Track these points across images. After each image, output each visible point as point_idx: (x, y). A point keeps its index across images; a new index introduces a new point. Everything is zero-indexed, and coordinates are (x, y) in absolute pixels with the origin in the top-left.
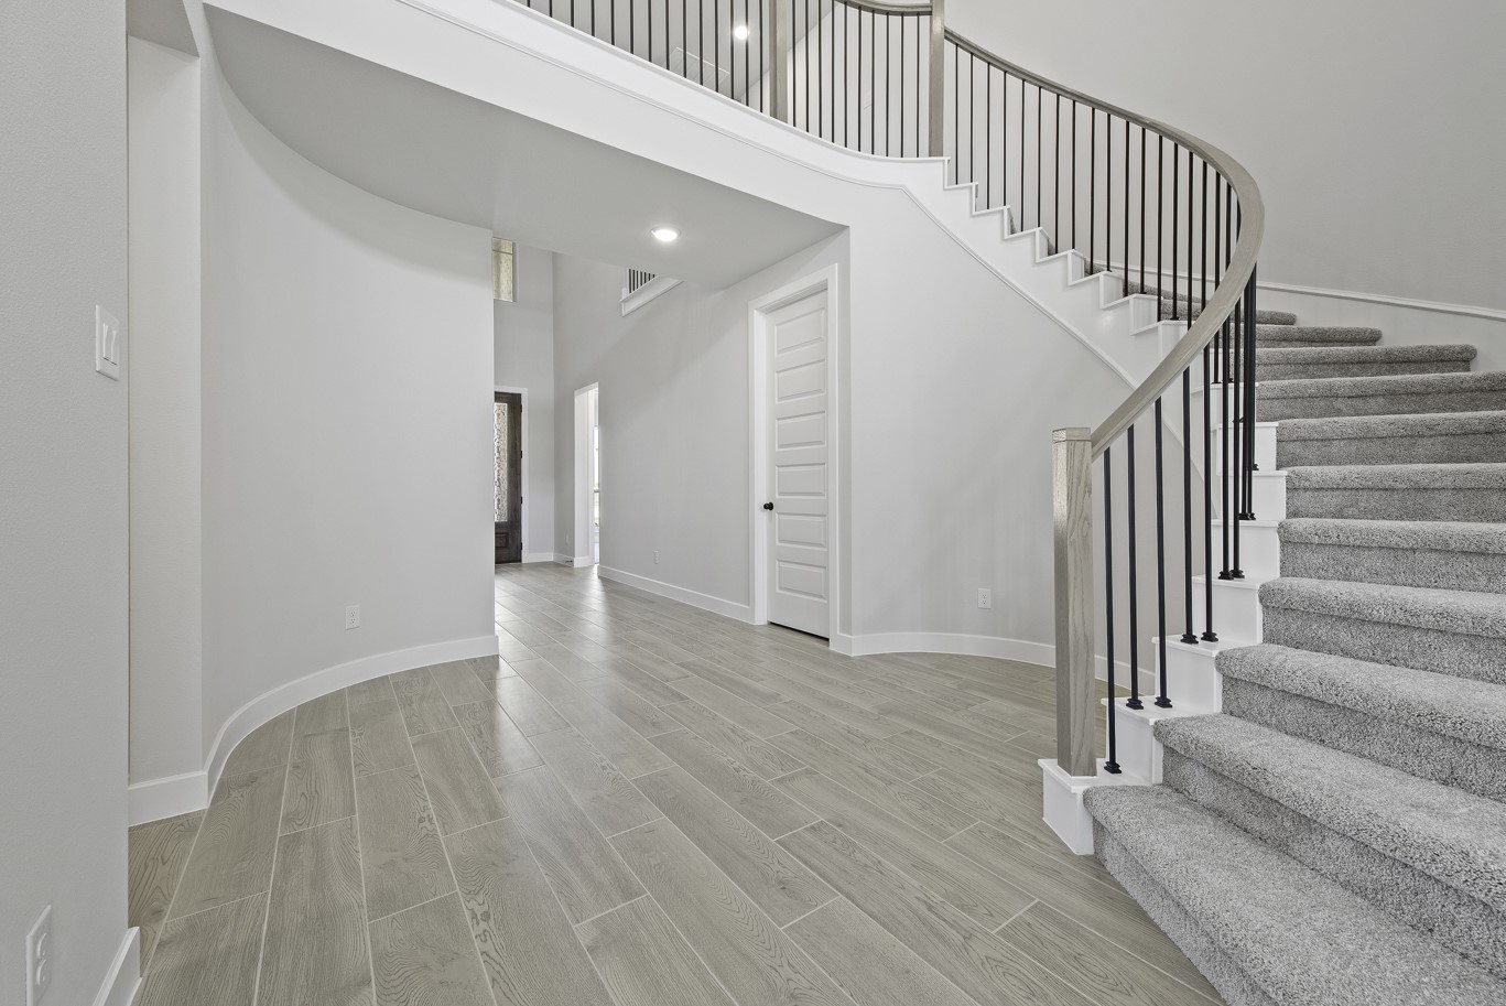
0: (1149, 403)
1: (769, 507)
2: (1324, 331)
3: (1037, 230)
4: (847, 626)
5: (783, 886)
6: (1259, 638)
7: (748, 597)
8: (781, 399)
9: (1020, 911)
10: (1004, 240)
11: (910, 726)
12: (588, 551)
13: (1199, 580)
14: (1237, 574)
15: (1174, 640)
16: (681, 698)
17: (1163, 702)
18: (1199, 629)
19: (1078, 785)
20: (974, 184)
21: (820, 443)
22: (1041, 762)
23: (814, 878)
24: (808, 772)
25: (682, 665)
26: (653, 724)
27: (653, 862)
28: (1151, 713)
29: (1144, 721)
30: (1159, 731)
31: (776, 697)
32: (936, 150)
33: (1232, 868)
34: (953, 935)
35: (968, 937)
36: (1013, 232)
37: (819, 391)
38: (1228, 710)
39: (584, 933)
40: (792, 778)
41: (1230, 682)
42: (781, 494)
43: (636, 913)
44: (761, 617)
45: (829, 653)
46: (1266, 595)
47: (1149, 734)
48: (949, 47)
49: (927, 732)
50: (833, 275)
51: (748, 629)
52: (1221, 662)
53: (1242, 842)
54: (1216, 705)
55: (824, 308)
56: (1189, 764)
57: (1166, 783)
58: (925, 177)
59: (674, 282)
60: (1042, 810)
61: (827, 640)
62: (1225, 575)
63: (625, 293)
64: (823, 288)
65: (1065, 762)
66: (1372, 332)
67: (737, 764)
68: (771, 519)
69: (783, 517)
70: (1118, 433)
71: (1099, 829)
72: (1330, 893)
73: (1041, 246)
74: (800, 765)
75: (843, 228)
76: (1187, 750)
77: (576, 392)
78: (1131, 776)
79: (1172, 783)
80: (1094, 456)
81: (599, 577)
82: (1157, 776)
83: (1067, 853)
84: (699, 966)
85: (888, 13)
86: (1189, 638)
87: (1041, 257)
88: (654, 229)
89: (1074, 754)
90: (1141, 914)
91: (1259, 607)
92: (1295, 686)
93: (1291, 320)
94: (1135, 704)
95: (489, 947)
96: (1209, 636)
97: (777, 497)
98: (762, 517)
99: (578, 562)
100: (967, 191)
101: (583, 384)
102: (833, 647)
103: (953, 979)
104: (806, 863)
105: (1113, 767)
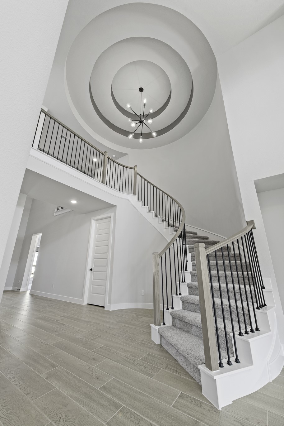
0: (168, 249)
1: (91, 270)
2: (200, 236)
3: (153, 212)
4: (110, 303)
5: (94, 359)
6: (188, 294)
7: (82, 297)
8: (97, 242)
9: (145, 355)
10: (147, 212)
11: (124, 325)
12: (26, 286)
13: (178, 283)
14: (185, 282)
15: (174, 295)
16: (63, 324)
17: (173, 308)
18: (178, 293)
19: (157, 328)
20: (142, 201)
21: (106, 253)
22: (151, 325)
23: (101, 357)
24: (99, 337)
25: (62, 316)
26: (55, 331)
27: (60, 360)
28: (170, 310)
29: (169, 312)
30: (171, 314)
31: (90, 322)
32: (135, 193)
33: (180, 336)
34: (131, 361)
35: (134, 361)
36: (149, 211)
37: (107, 240)
38: (183, 309)
39: (43, 376)
40: (95, 338)
41: (183, 302)
42: (95, 266)
43: (57, 370)
44: (85, 302)
45: (104, 310)
46: (188, 285)
47: (169, 314)
48: (138, 176)
49: (128, 326)
50: (112, 215)
51: (82, 306)
52: (181, 299)
53: (183, 332)
54: (181, 308)
55: (110, 221)
56: (176, 319)
57: (173, 325)
58: (132, 198)
59: (71, 210)
60: (151, 337)
61: (104, 307)
62: (182, 282)
63: (56, 210)
64: (110, 217)
65: (155, 324)
66: (207, 237)
67: (80, 337)
68: (91, 273)
69: (95, 273)
70: (163, 254)
71: (161, 336)
72: (194, 337)
73: (154, 215)
74: (97, 336)
75: (115, 206)
76: (175, 316)
77: (33, 235)
78: (167, 324)
79: (174, 325)
80: (159, 258)
81: (30, 294)
82: (171, 324)
83: (155, 344)
84: (75, 376)
85: (126, 168)
86: (177, 294)
87: (154, 217)
88: (71, 200)
89: (156, 321)
90: (167, 352)
91: (187, 288)
92: (191, 301)
93: (196, 234)
94: (168, 309)
95: (17, 383)
96: (180, 294)
97: (94, 267)
98: (89, 272)
99: (22, 290)
100: (140, 202)
101: (36, 233)
102: (105, 309)
103: (130, 368)
104: (99, 354)
105: (164, 324)
